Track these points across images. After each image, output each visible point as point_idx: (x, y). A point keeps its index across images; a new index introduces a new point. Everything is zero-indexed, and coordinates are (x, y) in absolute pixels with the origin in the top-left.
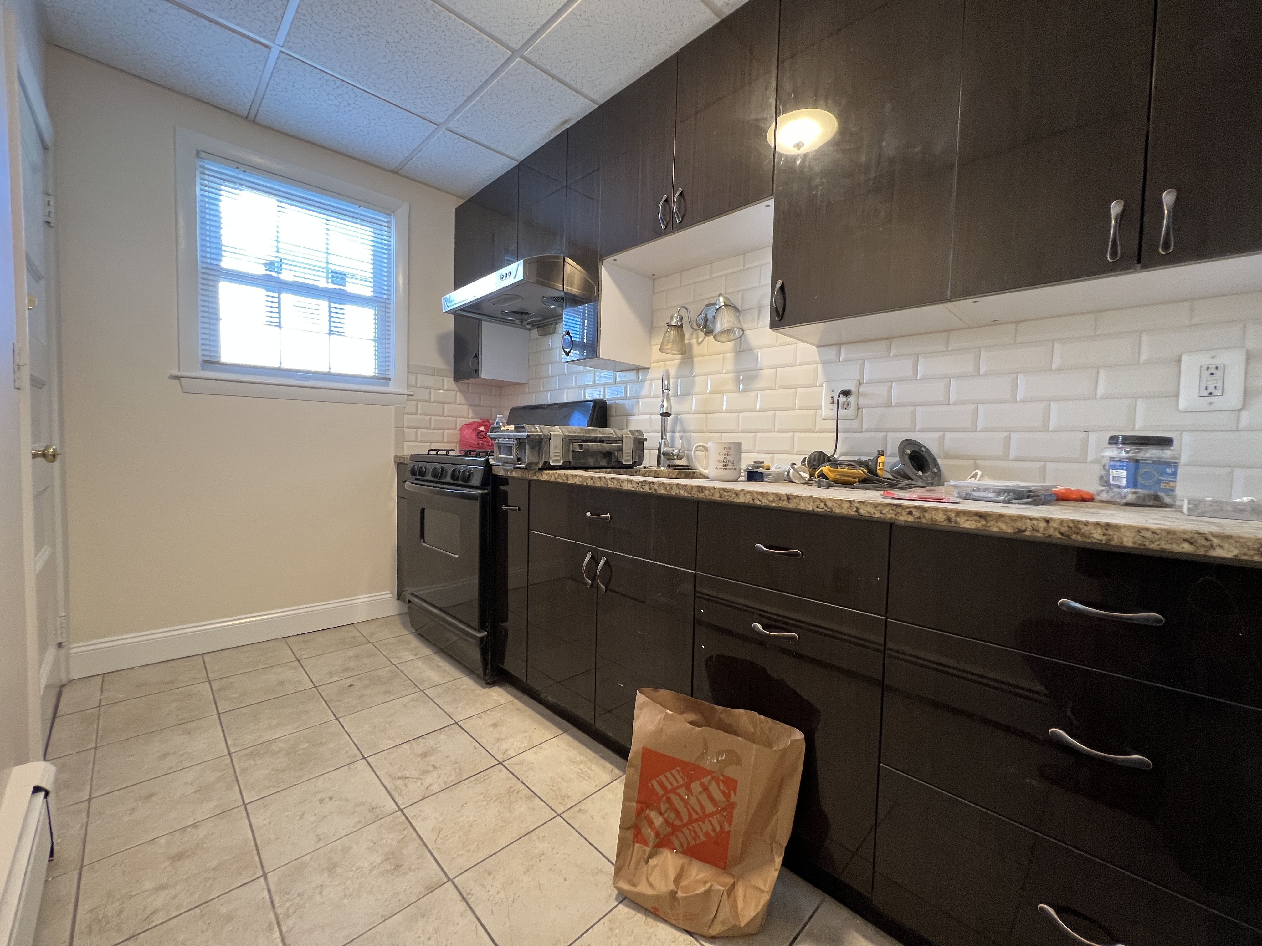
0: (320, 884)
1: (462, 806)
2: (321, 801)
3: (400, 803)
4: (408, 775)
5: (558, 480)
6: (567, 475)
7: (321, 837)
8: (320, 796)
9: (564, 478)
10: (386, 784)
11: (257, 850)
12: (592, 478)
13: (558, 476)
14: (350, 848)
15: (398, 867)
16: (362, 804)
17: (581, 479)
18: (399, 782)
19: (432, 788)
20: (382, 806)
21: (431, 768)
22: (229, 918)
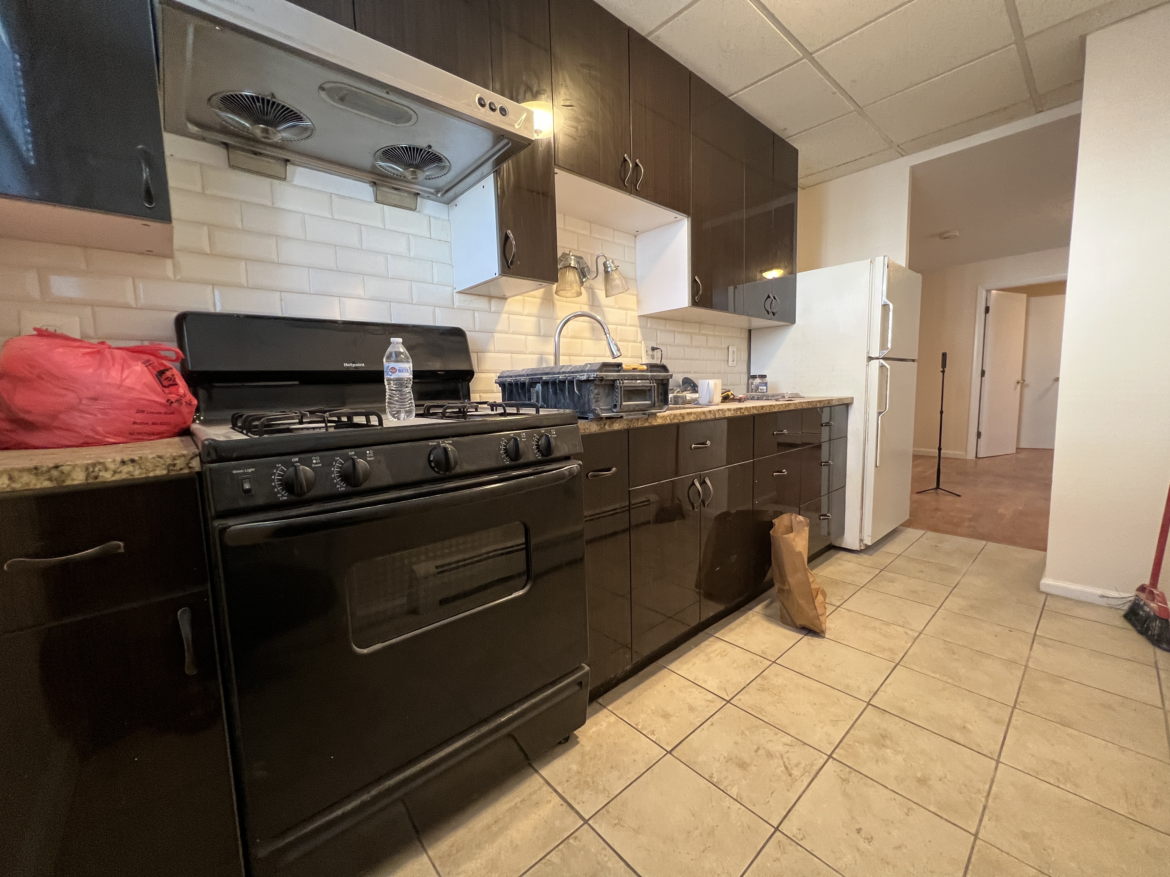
0: (939, 782)
1: (797, 714)
2: (870, 840)
3: (822, 761)
4: (783, 768)
5: (674, 421)
6: (683, 414)
7: (906, 810)
8: (863, 845)
9: (680, 418)
10: (805, 784)
11: (967, 868)
12: (704, 413)
13: (674, 417)
14: (896, 778)
15: (884, 737)
16: (845, 794)
17: (695, 417)
18: (796, 772)
19: (789, 742)
20: (835, 773)
21: (761, 752)
22: (1025, 836)
